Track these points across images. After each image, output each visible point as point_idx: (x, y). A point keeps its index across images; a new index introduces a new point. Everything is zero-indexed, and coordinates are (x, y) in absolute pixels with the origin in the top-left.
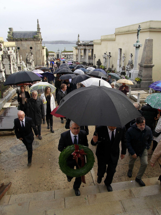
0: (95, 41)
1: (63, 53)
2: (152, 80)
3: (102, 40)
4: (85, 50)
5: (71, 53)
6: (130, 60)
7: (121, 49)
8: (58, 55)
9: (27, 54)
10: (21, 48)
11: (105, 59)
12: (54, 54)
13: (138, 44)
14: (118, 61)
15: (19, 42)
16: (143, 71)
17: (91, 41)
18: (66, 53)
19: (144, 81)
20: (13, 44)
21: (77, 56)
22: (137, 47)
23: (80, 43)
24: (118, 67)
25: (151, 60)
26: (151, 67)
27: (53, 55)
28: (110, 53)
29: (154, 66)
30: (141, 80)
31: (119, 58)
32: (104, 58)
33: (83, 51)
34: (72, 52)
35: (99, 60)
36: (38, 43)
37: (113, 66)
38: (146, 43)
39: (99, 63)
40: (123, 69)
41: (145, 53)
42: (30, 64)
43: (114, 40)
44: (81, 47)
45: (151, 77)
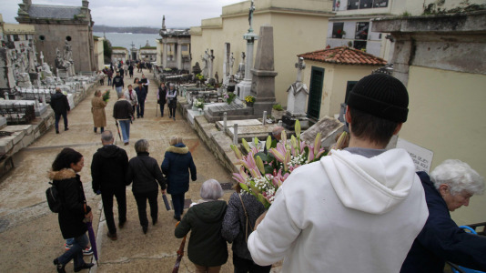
0: (193, 30)
1: (143, 51)
2: (275, 100)
3: (204, 28)
4: (176, 45)
5: (154, 51)
6: (241, 64)
7: (228, 45)
8: (134, 55)
9: (57, 50)
10: (47, 38)
11: (204, 62)
12: (125, 51)
13: (251, 34)
14: (225, 65)
15: (44, 26)
16: (258, 83)
17: (187, 30)
18: (148, 51)
19: (260, 103)
20: (30, 28)
21: (162, 56)
22: (249, 41)
23: (165, 33)
24: (225, 76)
25: (271, 63)
26: (272, 76)
27: (123, 55)
28: (212, 51)
29: (276, 74)
30: (254, 100)
31: (225, 60)
32: (204, 59)
33: (173, 47)
34: (155, 48)
35: (197, 64)
36: (83, 28)
37: (217, 76)
38: (261, 32)
39: (197, 70)
40: (230, 81)
41: (260, 52)
42: (65, 69)
43: (219, 28)
44: (168, 40)
45: (273, 94)
